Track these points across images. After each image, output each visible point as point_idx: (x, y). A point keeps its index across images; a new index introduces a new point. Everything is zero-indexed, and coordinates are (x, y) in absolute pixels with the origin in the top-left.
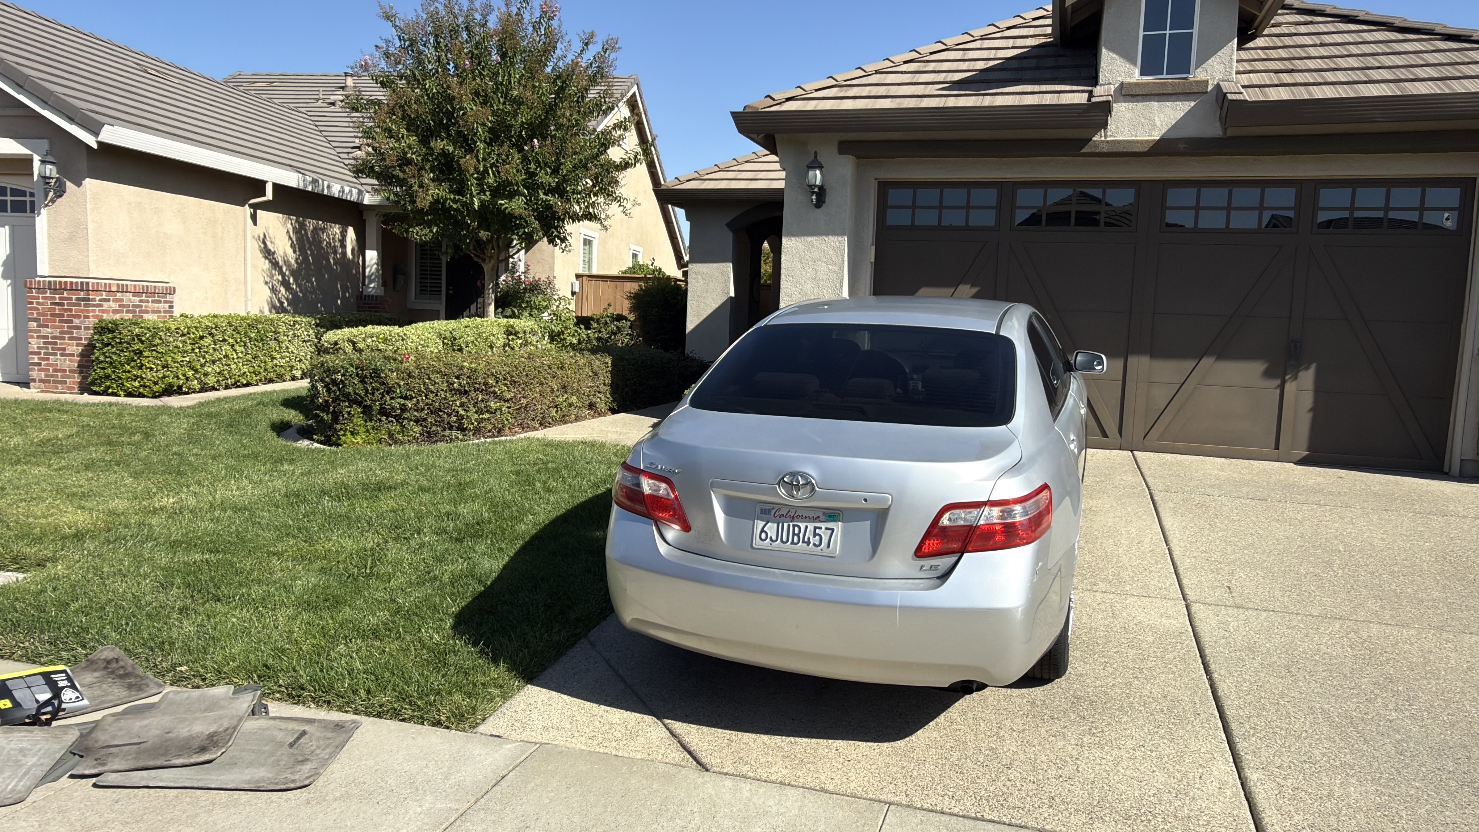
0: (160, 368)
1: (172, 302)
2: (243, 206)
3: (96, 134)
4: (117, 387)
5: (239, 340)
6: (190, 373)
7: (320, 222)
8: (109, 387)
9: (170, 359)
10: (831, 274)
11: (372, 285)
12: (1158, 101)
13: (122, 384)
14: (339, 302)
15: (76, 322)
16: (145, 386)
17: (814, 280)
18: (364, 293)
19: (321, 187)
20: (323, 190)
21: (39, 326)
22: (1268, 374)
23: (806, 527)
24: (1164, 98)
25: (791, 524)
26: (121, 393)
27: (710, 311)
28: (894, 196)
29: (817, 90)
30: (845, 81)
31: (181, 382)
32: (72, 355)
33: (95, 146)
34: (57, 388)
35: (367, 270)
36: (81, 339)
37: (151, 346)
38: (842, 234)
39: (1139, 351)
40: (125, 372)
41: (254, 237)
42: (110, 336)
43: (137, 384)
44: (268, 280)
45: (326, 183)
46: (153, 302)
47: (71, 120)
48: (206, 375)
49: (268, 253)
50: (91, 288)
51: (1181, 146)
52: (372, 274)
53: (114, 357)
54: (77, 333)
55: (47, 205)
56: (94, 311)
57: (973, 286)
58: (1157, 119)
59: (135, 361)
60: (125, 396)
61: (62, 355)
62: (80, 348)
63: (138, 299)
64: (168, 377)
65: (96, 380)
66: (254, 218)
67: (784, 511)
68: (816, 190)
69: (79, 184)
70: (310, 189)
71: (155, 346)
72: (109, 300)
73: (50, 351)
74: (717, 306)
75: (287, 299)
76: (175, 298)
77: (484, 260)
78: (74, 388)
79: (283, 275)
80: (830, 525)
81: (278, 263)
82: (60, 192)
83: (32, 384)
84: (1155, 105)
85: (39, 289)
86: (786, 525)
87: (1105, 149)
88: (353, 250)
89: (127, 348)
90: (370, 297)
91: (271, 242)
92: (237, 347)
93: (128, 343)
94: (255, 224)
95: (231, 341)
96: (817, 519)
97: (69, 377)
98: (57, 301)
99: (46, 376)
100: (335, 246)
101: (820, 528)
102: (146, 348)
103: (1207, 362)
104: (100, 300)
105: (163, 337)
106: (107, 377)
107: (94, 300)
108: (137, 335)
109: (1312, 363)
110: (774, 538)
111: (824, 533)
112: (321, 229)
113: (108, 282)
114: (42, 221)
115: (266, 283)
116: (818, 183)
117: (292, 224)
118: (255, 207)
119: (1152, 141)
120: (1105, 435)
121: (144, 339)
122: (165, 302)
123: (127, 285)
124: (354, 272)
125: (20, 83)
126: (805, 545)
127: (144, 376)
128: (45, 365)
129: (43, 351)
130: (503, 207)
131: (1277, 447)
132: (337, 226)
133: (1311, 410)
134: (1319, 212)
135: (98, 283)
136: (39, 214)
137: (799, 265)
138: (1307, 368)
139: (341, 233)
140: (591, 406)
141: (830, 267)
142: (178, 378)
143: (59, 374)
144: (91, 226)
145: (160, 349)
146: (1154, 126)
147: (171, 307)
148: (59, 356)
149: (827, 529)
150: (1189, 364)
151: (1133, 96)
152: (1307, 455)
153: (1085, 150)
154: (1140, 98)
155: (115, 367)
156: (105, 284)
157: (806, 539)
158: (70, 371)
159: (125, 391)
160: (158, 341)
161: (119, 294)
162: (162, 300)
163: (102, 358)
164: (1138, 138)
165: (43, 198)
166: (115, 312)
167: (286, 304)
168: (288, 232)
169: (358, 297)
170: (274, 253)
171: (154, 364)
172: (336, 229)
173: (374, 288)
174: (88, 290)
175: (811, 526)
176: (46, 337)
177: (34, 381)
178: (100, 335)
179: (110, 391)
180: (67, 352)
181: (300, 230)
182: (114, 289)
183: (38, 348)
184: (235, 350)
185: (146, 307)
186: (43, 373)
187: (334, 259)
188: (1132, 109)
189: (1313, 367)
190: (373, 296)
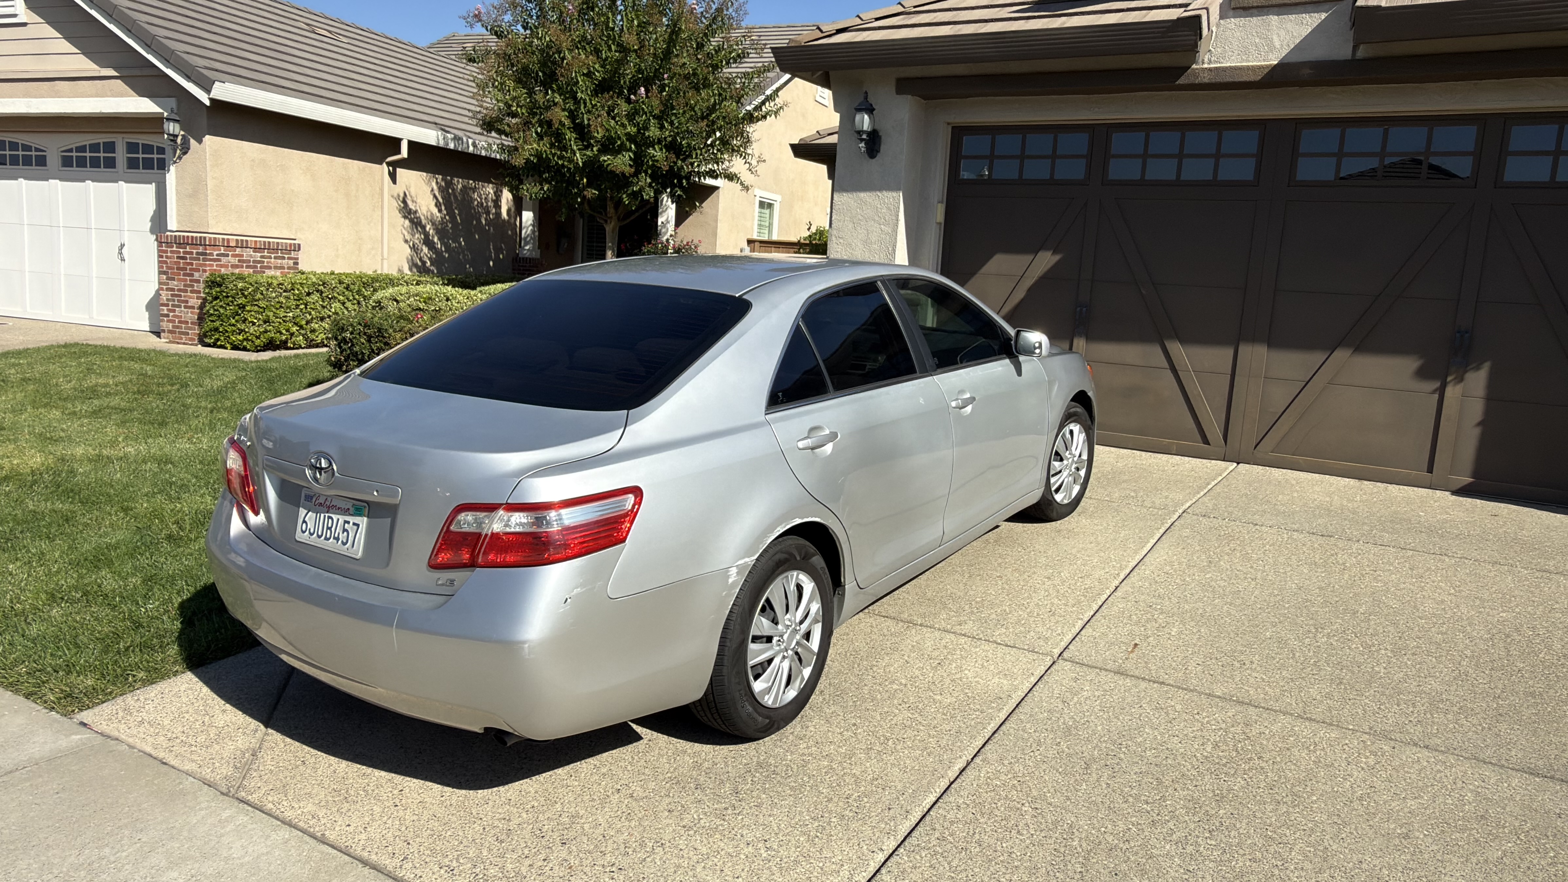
0: (261, 322)
1: (297, 259)
2: (381, 164)
3: (208, 91)
4: (225, 339)
5: (351, 298)
6: (295, 329)
7: (471, 182)
8: (218, 340)
9: (271, 314)
11: (527, 248)
12: (1278, 15)
13: (228, 337)
14: (491, 263)
15: (196, 275)
16: (247, 339)
17: (866, 242)
18: (520, 256)
19: (465, 145)
20: (468, 147)
21: (168, 279)
22: (1422, 374)
23: (338, 520)
24: (1285, 9)
25: (327, 515)
26: (228, 345)
28: (969, 143)
29: (877, 19)
30: (915, 7)
31: (284, 338)
32: (193, 307)
33: (208, 103)
34: (181, 339)
35: (523, 232)
36: (199, 292)
37: (254, 301)
38: (897, 189)
39: (1254, 339)
40: (230, 325)
41: (392, 196)
42: (218, 289)
43: (241, 338)
44: (408, 237)
45: (470, 141)
46: (275, 258)
47: (188, 78)
48: (313, 331)
49: (407, 212)
50: (207, 243)
52: (528, 235)
53: (222, 311)
54: (197, 287)
55: (175, 162)
56: (212, 265)
57: (1055, 252)
58: (1275, 38)
59: (240, 315)
60: (232, 349)
61: (186, 307)
62: (200, 301)
63: (259, 255)
64: (270, 331)
65: (207, 332)
66: (393, 177)
67: (322, 500)
68: (864, 136)
69: (200, 141)
70: (452, 146)
71: (256, 301)
72: (227, 255)
73: (176, 303)
75: (430, 259)
76: (301, 255)
77: (606, 221)
78: (194, 340)
79: (426, 235)
80: (357, 520)
81: (421, 221)
82: (186, 149)
83: (162, 334)
84: (1274, 19)
85: (167, 243)
86: (322, 515)
87: (1206, 79)
88: (509, 211)
89: (232, 302)
90: (525, 259)
91: (413, 201)
92: (348, 304)
93: (233, 298)
94: (394, 182)
95: (341, 298)
96: (346, 512)
97: (190, 329)
98: (182, 255)
99: (173, 327)
100: (487, 206)
101: (348, 522)
102: (248, 302)
103: (1341, 355)
104: (217, 255)
105: (264, 292)
106: (216, 330)
107: (211, 254)
108: (241, 290)
109: (1486, 361)
110: (312, 531)
111: (352, 529)
112: (471, 188)
113: (226, 237)
114: (171, 177)
115: (406, 241)
116: (865, 128)
117: (437, 183)
118: (395, 165)
119: (1267, 66)
120: (1206, 441)
121: (246, 293)
122: (289, 258)
123: (247, 241)
124: (510, 232)
125: (147, 43)
126: (335, 541)
127: (247, 330)
128: (172, 316)
129: (170, 303)
130: (606, 164)
131: (1430, 470)
132: (491, 185)
133: (1479, 424)
134: (1509, 158)
135: (215, 238)
136: (169, 170)
137: (851, 225)
138: (1478, 368)
139: (495, 193)
142: (281, 333)
143: (183, 326)
144: (210, 184)
145: (262, 304)
146: (1272, 48)
147: (296, 263)
148: (183, 309)
149: (354, 524)
150: (1317, 357)
151: (1244, 9)
152: (1474, 482)
153: (1182, 81)
154: (1255, 11)
155: (222, 321)
156: (223, 239)
157: (336, 535)
158: (192, 323)
159: (231, 344)
160: (259, 296)
161: (238, 250)
162: (286, 256)
163: (211, 312)
164: (1251, 64)
165: (172, 155)
166: (236, 266)
167: (428, 264)
168: (432, 190)
169: (513, 259)
170: (416, 212)
171: (256, 319)
172: (490, 189)
173: (528, 250)
174: (205, 245)
175: (342, 519)
176: (173, 290)
177: (164, 331)
178: (211, 289)
179: (219, 343)
180: (189, 304)
181: (445, 189)
182: (233, 244)
183: (168, 300)
184: (347, 308)
185: (268, 262)
186: (171, 324)
187: (486, 219)
188: (1244, 26)
189: (1486, 366)
190: (527, 258)
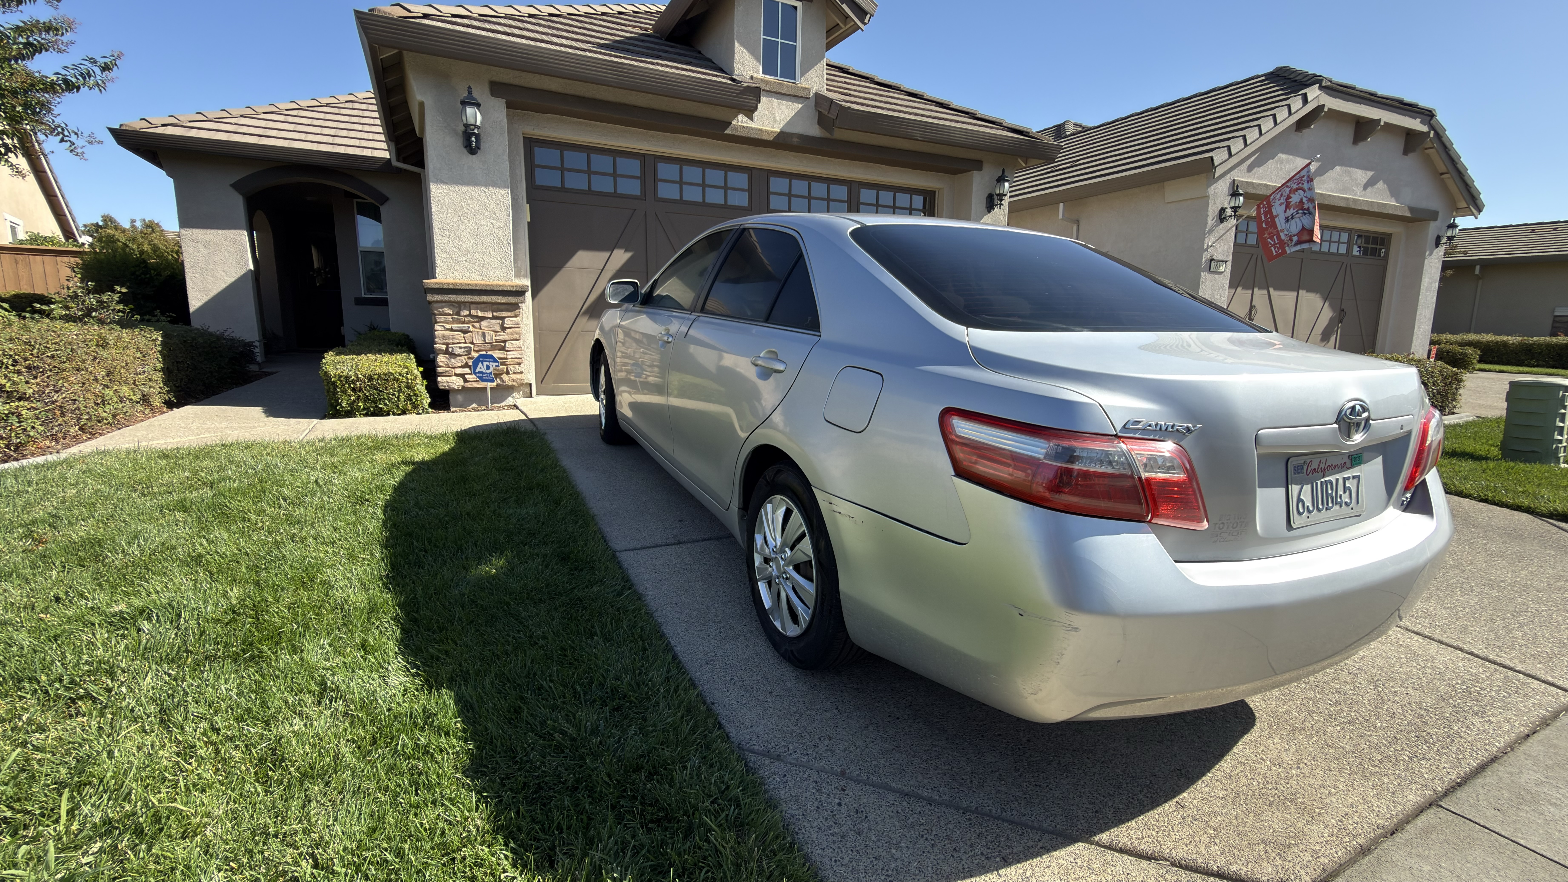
10: (496, 230)
12: (777, 99)
23: (1337, 480)
24: (781, 96)
25: (1323, 480)
27: (223, 286)
28: (539, 155)
38: (505, 187)
51: (795, 140)
57: (627, 251)
58: (778, 114)
67: (1315, 464)
68: (476, 131)
74: (233, 280)
80: (1356, 471)
84: (775, 101)
86: (1319, 484)
96: (1344, 467)
101: (1348, 478)
110: (1311, 507)
111: (1353, 483)
119: (775, 132)
126: (1339, 507)
140: (145, 399)
141: (494, 222)
149: (1354, 477)
153: (728, 131)
154: (765, 93)
157: (1338, 499)
175: (1340, 478)
